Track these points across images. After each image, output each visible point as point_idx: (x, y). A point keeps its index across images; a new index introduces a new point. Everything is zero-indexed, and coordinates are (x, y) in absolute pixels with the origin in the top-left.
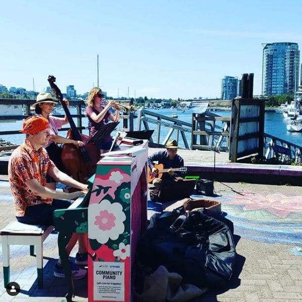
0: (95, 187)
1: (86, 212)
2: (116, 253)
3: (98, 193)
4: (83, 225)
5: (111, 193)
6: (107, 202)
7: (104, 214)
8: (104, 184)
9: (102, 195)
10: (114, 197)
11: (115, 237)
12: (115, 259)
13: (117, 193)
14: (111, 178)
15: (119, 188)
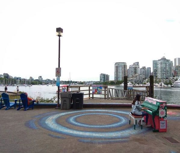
0: (160, 107)
1: (159, 111)
2: (164, 119)
3: (161, 107)
4: (158, 114)
5: (163, 108)
6: (162, 109)
7: (162, 112)
8: (162, 106)
9: (162, 108)
10: (164, 108)
11: (164, 116)
12: (164, 120)
13: (164, 107)
14: (163, 105)
15: (165, 107)
